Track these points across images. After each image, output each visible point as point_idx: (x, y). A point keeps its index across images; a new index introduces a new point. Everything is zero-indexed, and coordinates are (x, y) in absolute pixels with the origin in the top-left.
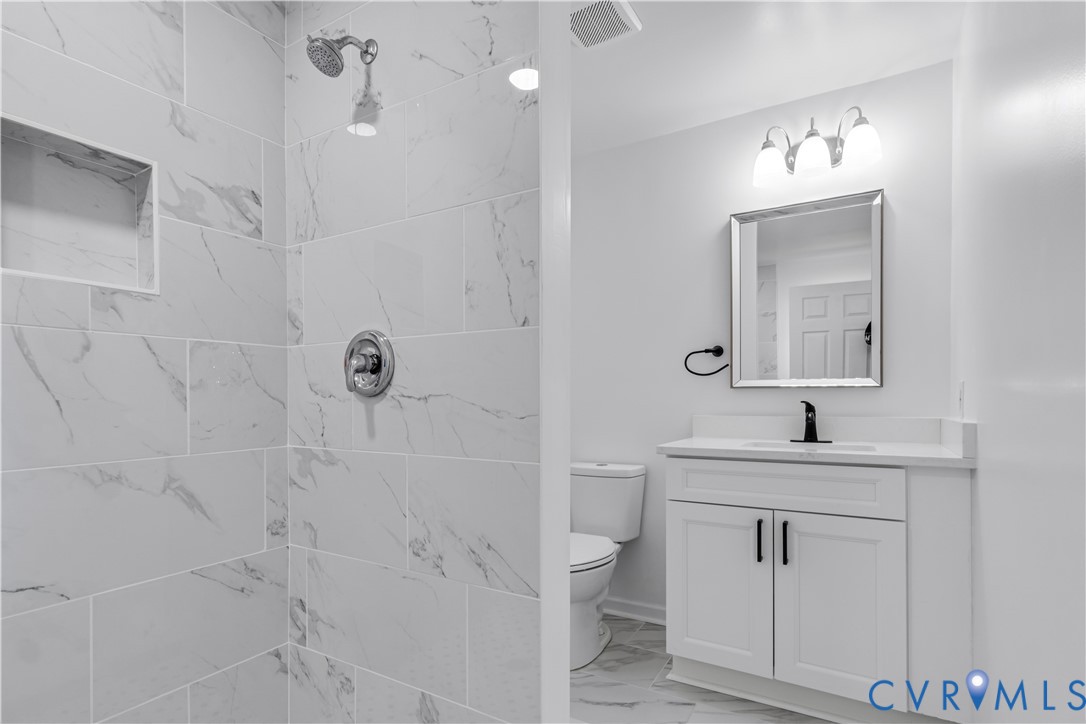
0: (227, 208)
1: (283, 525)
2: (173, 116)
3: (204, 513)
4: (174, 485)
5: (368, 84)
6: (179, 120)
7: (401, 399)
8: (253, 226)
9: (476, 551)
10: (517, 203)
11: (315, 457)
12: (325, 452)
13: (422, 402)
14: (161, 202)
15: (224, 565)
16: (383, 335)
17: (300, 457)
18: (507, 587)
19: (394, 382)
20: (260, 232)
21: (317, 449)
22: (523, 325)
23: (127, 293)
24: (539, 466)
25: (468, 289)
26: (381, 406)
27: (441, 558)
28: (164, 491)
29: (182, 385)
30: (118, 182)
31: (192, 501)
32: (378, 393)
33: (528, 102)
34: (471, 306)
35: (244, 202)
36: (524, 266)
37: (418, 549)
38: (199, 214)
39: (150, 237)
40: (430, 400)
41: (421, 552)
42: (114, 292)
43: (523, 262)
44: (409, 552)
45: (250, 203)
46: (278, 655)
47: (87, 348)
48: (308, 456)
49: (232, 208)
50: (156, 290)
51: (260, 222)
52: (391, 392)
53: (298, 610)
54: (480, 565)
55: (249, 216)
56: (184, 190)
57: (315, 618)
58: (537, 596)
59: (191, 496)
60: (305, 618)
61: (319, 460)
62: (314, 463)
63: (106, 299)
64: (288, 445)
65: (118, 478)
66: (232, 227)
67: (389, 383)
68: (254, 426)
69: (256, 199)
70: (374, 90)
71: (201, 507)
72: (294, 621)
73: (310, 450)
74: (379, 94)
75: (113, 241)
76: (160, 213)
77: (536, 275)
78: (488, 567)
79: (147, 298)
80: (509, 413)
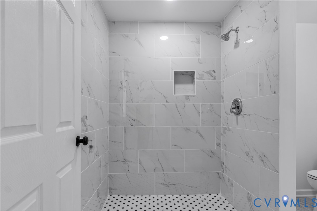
0: (208, 75)
1: (220, 144)
2: (198, 61)
3: (203, 138)
4: (198, 132)
5: (237, 38)
6: (199, 61)
7: (244, 115)
8: (214, 78)
9: (262, 157)
10: (272, 59)
11: (226, 129)
12: (228, 128)
13: (248, 116)
14: (196, 78)
15: (207, 150)
16: (240, 99)
17: (223, 129)
18: (270, 168)
19: (242, 111)
20: (215, 79)
21: (226, 127)
22: (274, 93)
23: (191, 96)
24: (278, 135)
25: (260, 85)
26: (240, 117)
27: (253, 157)
28: (196, 133)
29: (199, 112)
30: (190, 75)
31: (201, 135)
32: (238, 114)
33: (275, 29)
34: (260, 90)
35: (212, 73)
36: (274, 77)
37: (247, 154)
38: (203, 78)
39: (194, 85)
40: (250, 115)
41: (248, 155)
42: (189, 96)
43: (274, 75)
44: (245, 154)
45: (213, 73)
46: (218, 174)
47: (185, 106)
48: (225, 129)
49: (209, 75)
50: (195, 95)
51: (215, 76)
52: (242, 113)
53: (223, 164)
54: (262, 161)
55: (213, 76)
56: (200, 74)
57: (226, 167)
58: (278, 173)
59: (201, 134)
60: (224, 167)
61: (227, 130)
62: (226, 130)
63: (187, 98)
64: (221, 126)
65: (189, 129)
66: (209, 79)
67: (241, 111)
68: (214, 121)
69: (214, 71)
70: (238, 39)
71: (202, 137)
72: (222, 167)
73: (225, 127)
74: (239, 40)
75: (189, 86)
76: (196, 80)
77: (278, 79)
78: (264, 162)
79: (194, 96)
80: (270, 119)
